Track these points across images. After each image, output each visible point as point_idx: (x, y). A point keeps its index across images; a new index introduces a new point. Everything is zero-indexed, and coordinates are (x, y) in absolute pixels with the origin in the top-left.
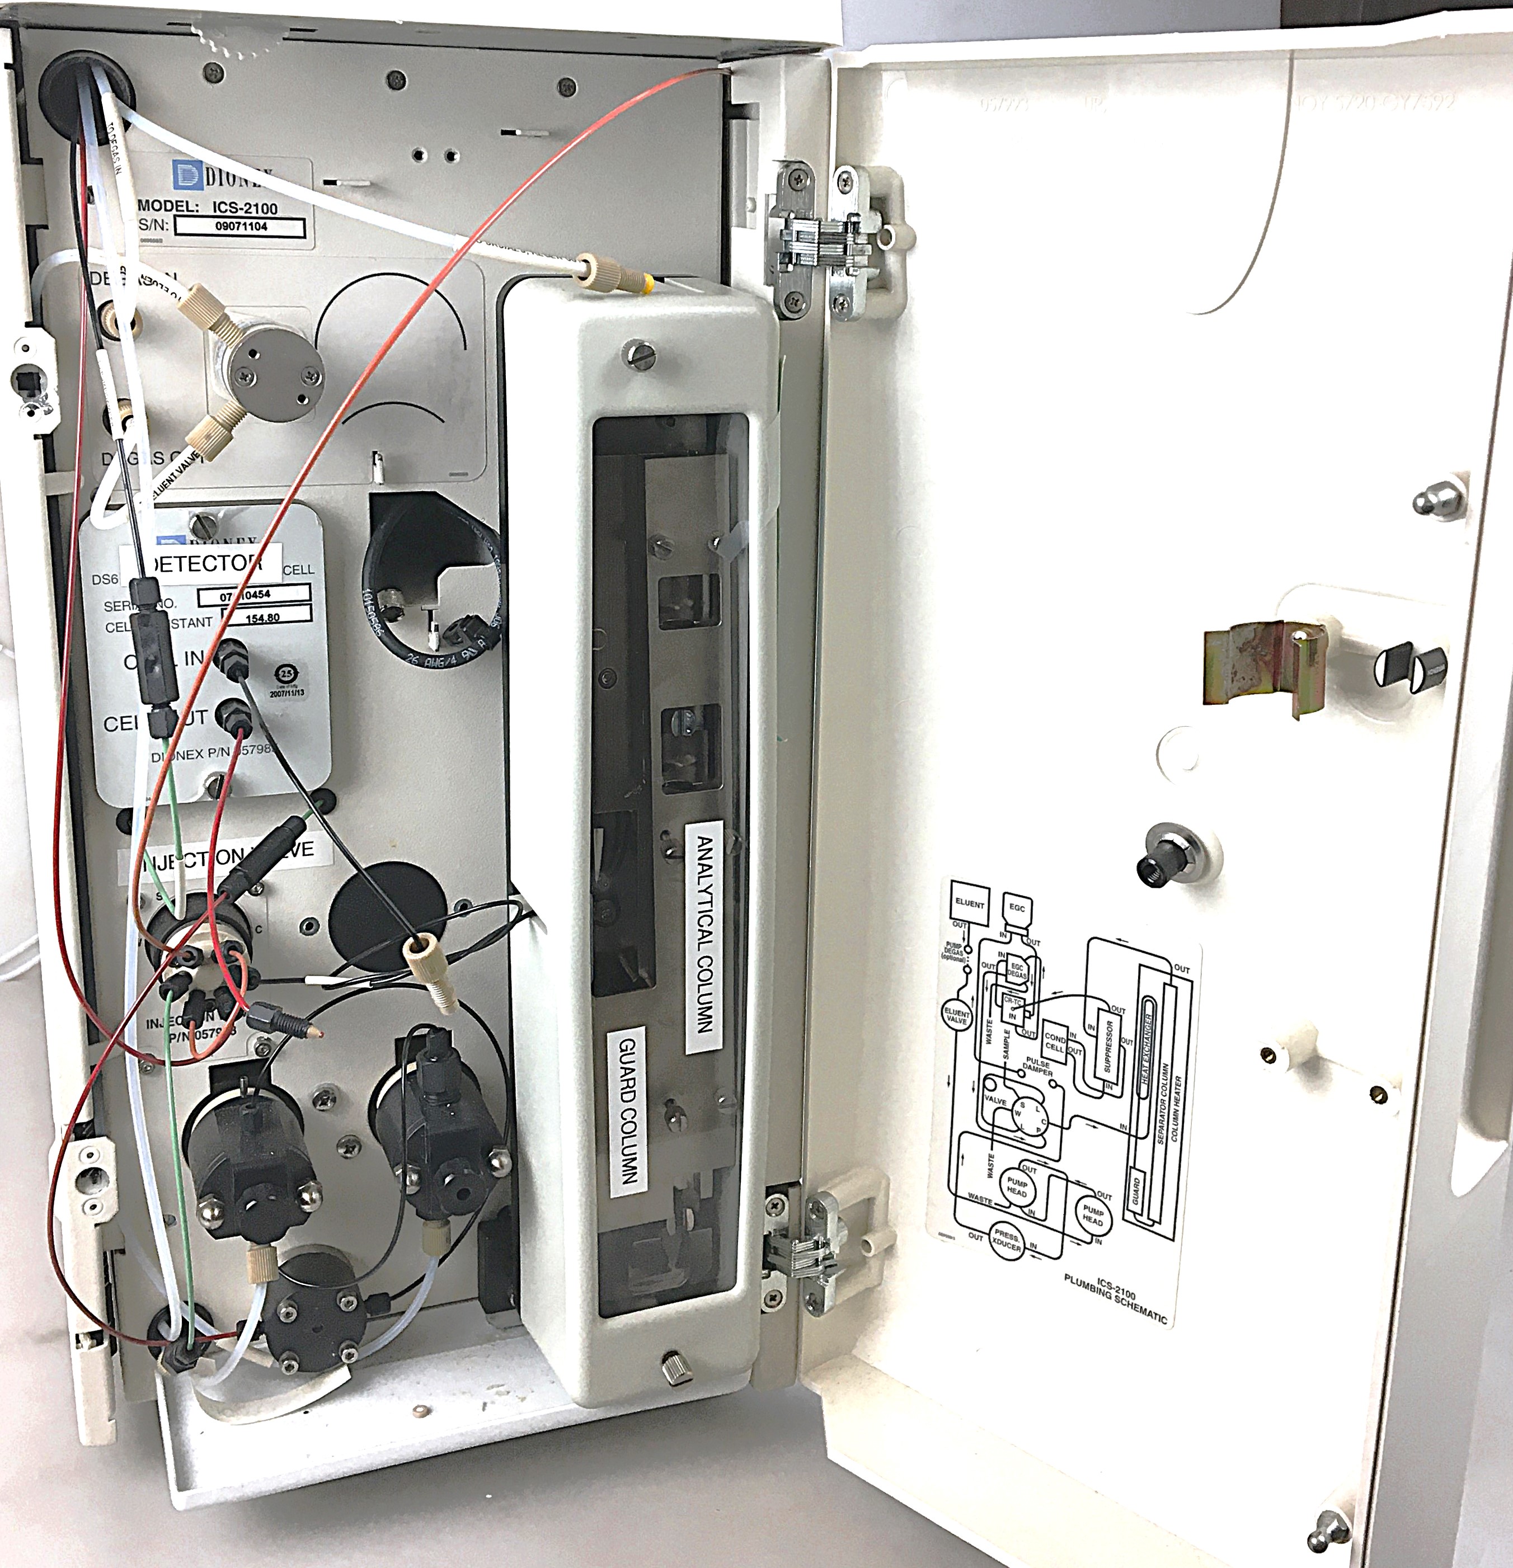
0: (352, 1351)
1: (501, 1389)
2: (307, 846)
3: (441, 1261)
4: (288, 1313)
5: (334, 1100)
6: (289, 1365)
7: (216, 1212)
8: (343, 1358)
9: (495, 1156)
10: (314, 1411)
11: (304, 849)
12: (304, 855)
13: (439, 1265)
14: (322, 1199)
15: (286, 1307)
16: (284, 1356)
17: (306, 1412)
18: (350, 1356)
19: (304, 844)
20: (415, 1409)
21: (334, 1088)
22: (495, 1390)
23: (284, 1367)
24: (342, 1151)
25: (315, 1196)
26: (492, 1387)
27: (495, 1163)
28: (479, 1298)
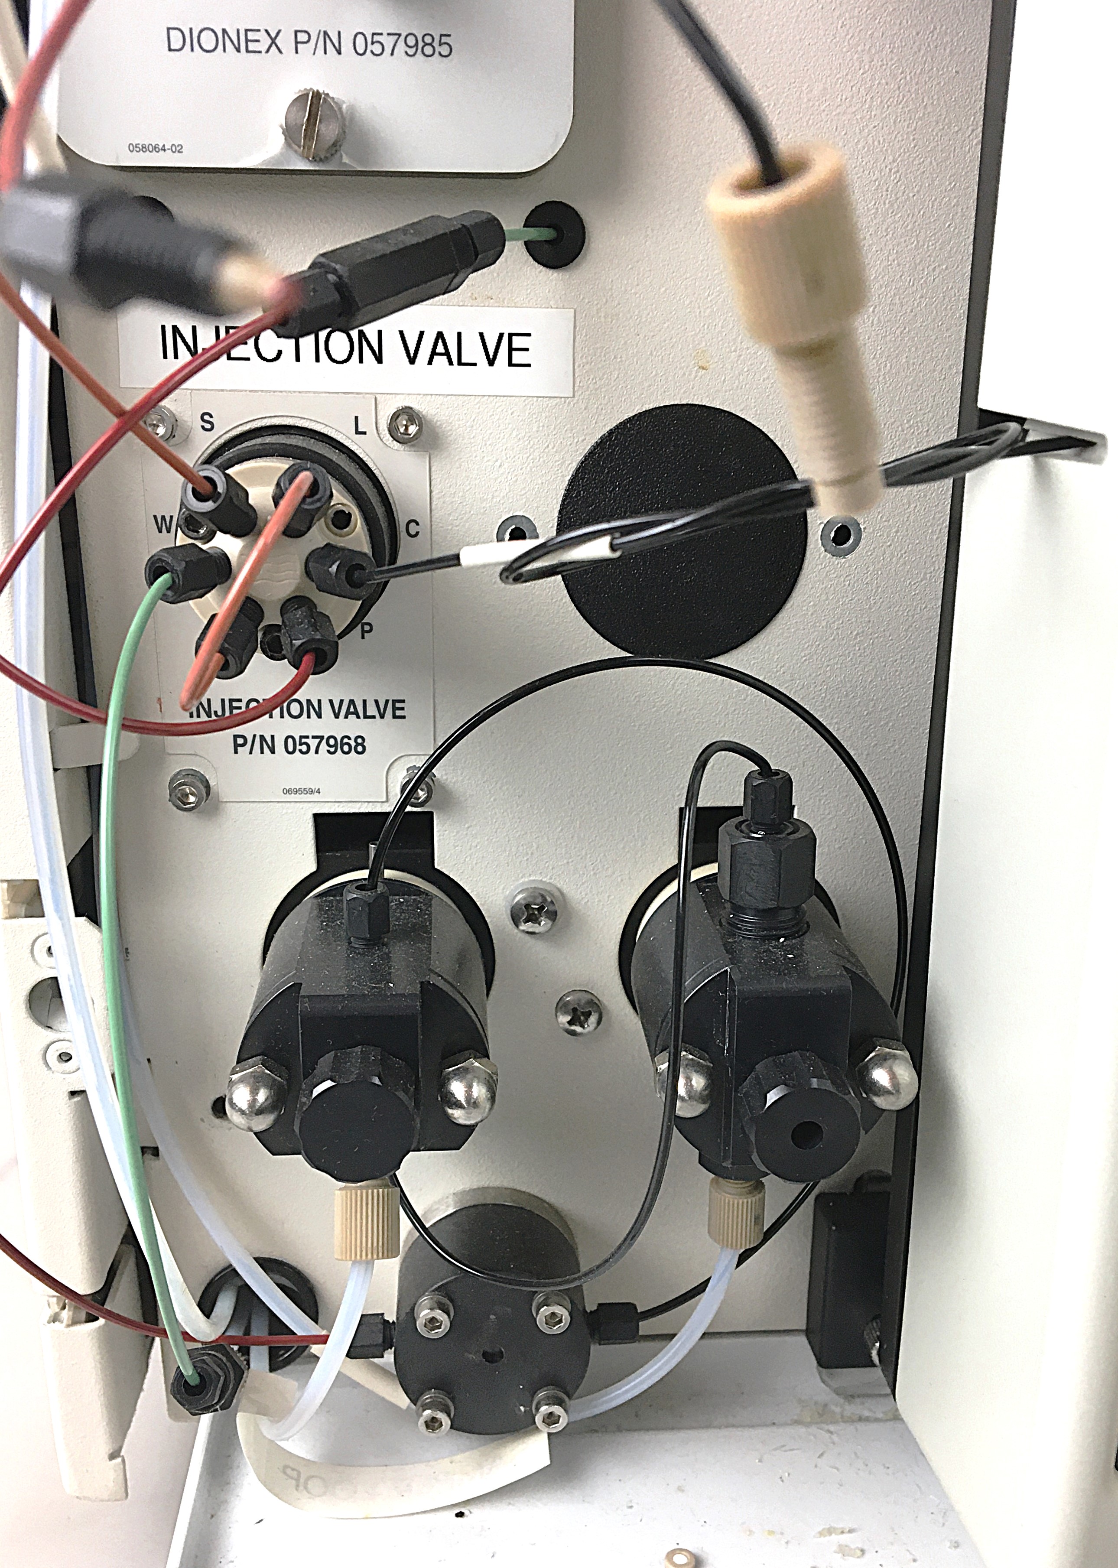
0: (557, 1410)
1: (845, 1539)
2: (517, 342)
3: (743, 1258)
4: (433, 1320)
5: (553, 916)
6: (434, 1419)
7: (262, 1096)
8: (538, 1419)
9: (881, 1060)
10: (475, 1514)
11: (511, 349)
12: (511, 364)
13: (739, 1264)
14: (493, 1099)
15: (432, 1309)
16: (427, 1397)
17: (460, 1515)
18: (551, 1419)
19: (511, 336)
20: (670, 1555)
21: (557, 894)
22: (835, 1538)
23: (422, 1421)
24: (564, 1019)
25: (479, 1091)
26: (830, 1531)
27: (880, 1076)
28: (808, 1332)
